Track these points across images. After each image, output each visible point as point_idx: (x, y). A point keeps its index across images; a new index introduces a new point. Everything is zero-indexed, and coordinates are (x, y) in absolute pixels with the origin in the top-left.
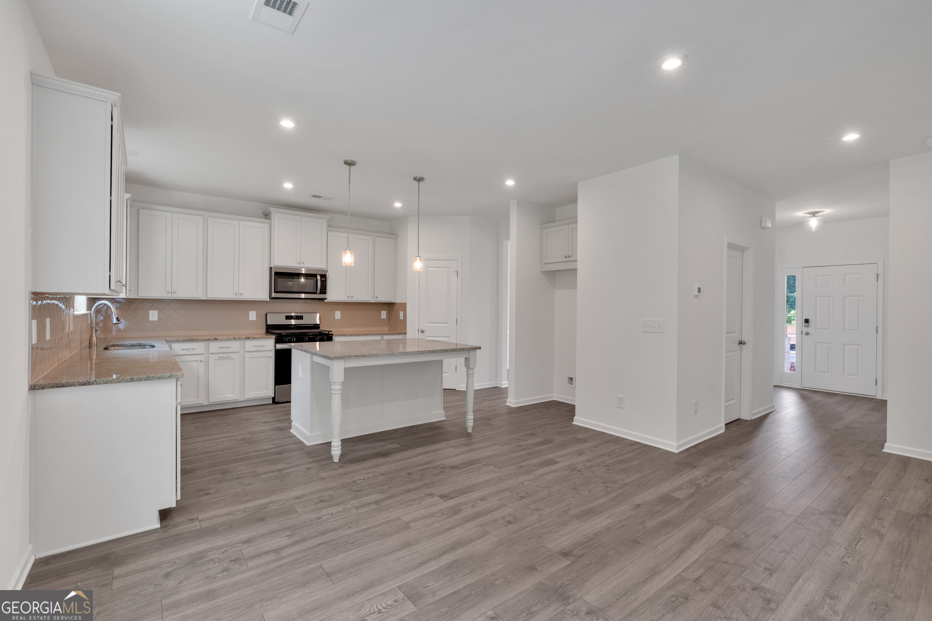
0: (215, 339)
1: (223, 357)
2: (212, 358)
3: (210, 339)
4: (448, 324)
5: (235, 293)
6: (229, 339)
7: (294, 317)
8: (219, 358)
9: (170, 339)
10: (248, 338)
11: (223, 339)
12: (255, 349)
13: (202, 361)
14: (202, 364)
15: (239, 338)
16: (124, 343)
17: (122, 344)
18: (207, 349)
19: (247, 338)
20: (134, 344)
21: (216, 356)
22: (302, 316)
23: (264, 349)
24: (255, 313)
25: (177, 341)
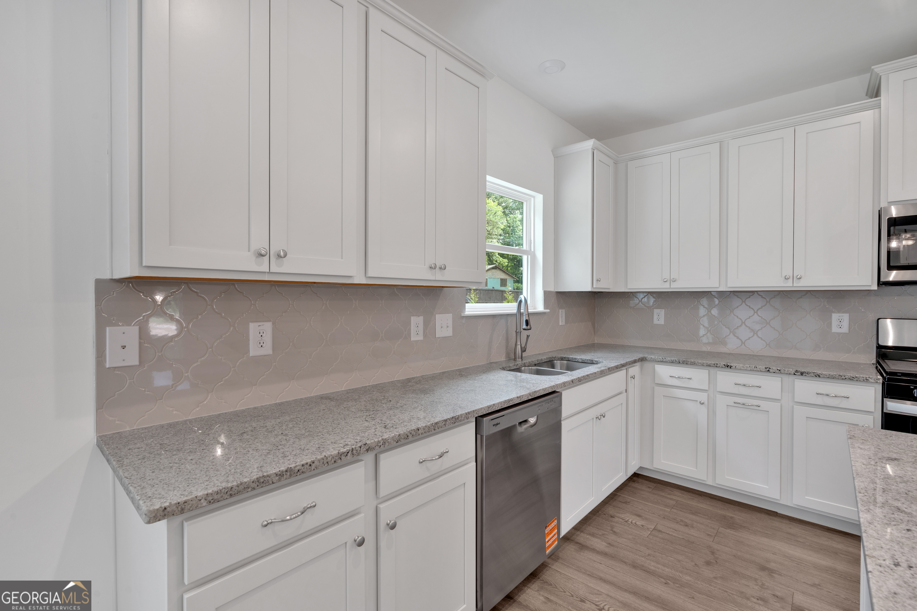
0: (728, 366)
1: (744, 404)
2: (722, 402)
3: (718, 365)
5: (784, 275)
6: (756, 369)
8: (736, 405)
9: (652, 357)
10: (802, 374)
11: (742, 368)
12: (820, 400)
13: (703, 404)
14: (703, 410)
15: (777, 371)
16: (575, 357)
17: (573, 358)
18: (711, 381)
19: (799, 374)
20: (585, 360)
21: (731, 400)
23: (844, 404)
24: (846, 317)
25: (662, 361)
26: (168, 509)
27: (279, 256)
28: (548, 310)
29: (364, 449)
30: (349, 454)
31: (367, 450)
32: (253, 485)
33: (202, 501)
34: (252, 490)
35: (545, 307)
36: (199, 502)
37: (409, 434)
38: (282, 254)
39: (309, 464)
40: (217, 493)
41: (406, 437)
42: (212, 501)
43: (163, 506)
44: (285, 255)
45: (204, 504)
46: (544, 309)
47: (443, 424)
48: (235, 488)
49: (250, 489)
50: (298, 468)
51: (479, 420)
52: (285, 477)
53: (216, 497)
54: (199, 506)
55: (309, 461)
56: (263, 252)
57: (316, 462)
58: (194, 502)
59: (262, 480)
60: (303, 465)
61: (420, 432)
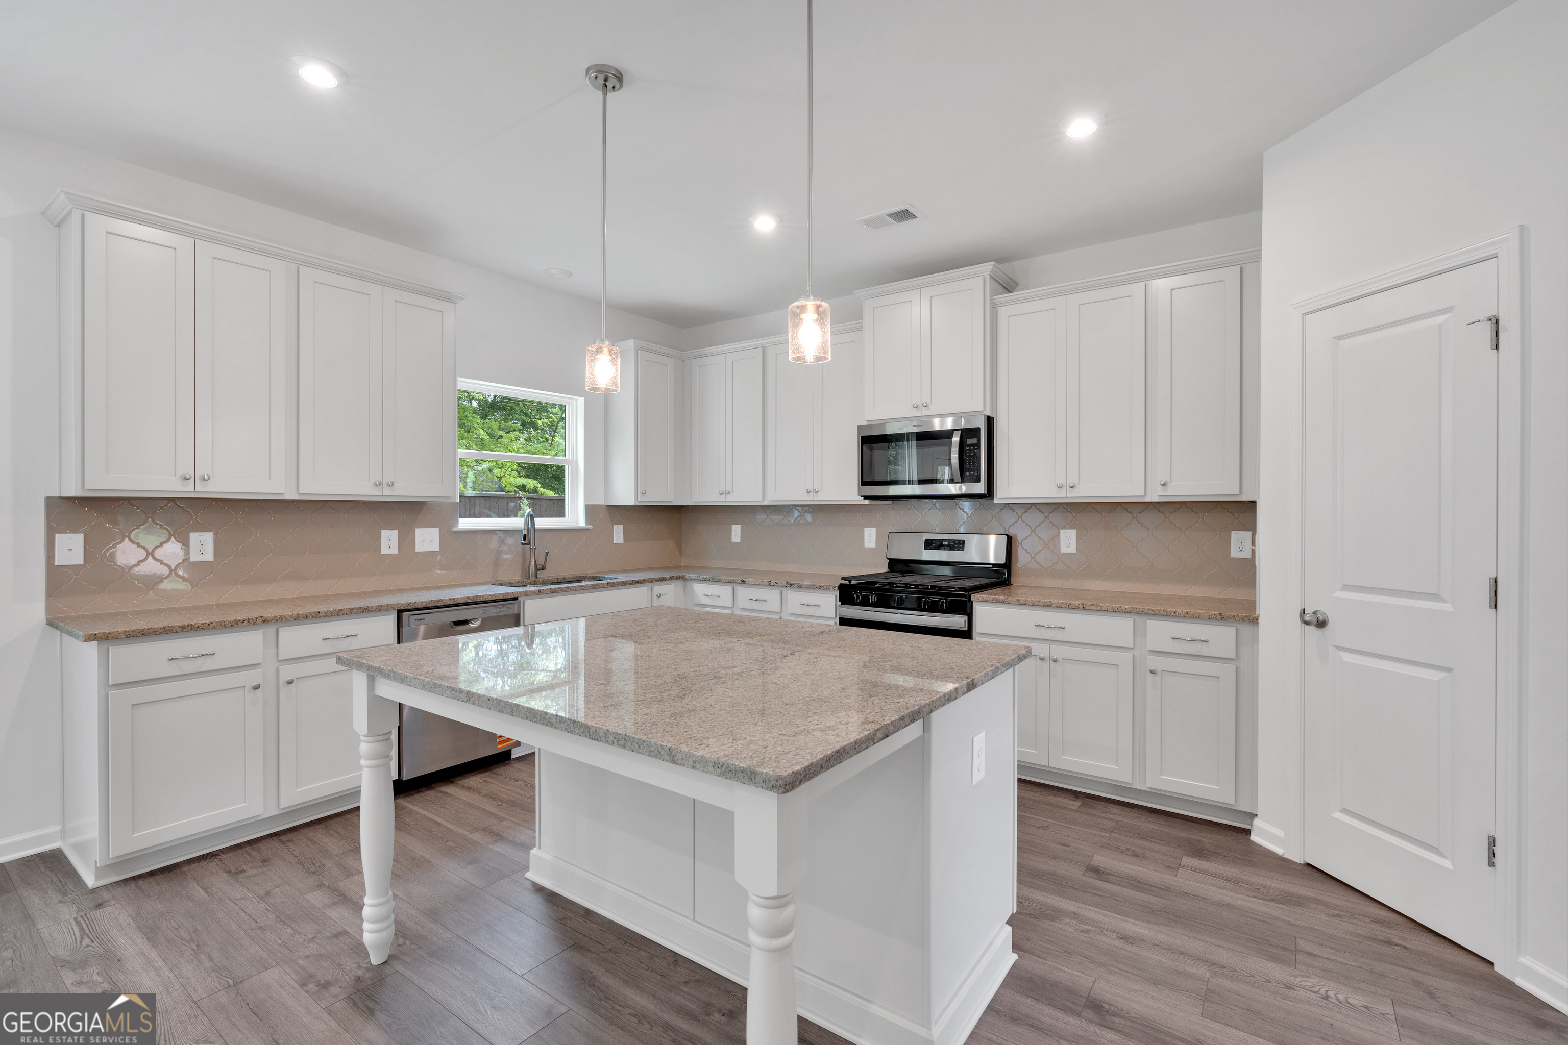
0: (743, 582)
3: (737, 581)
4: (1443, 600)
6: (762, 583)
7: (944, 543)
18: (734, 599)
19: (789, 586)
22: (964, 541)
24: (874, 532)
25: (697, 580)
26: (98, 635)
27: (204, 479)
28: (591, 526)
29: (259, 620)
30: (245, 622)
31: (264, 621)
32: (160, 631)
33: (122, 634)
34: (159, 634)
35: (587, 522)
36: (119, 635)
37: (308, 615)
38: (206, 477)
39: (207, 624)
40: (133, 631)
41: (305, 617)
42: (129, 636)
43: (94, 633)
44: (209, 478)
45: (123, 636)
46: (586, 525)
47: (349, 611)
48: (146, 630)
49: (158, 633)
50: (198, 625)
51: (400, 612)
52: (187, 629)
53: (131, 633)
54: (119, 637)
55: (208, 622)
56: (188, 476)
57: (214, 623)
58: (116, 634)
59: (167, 629)
60: (202, 624)
61: (321, 614)
